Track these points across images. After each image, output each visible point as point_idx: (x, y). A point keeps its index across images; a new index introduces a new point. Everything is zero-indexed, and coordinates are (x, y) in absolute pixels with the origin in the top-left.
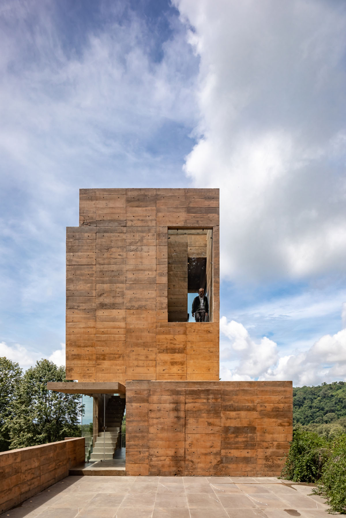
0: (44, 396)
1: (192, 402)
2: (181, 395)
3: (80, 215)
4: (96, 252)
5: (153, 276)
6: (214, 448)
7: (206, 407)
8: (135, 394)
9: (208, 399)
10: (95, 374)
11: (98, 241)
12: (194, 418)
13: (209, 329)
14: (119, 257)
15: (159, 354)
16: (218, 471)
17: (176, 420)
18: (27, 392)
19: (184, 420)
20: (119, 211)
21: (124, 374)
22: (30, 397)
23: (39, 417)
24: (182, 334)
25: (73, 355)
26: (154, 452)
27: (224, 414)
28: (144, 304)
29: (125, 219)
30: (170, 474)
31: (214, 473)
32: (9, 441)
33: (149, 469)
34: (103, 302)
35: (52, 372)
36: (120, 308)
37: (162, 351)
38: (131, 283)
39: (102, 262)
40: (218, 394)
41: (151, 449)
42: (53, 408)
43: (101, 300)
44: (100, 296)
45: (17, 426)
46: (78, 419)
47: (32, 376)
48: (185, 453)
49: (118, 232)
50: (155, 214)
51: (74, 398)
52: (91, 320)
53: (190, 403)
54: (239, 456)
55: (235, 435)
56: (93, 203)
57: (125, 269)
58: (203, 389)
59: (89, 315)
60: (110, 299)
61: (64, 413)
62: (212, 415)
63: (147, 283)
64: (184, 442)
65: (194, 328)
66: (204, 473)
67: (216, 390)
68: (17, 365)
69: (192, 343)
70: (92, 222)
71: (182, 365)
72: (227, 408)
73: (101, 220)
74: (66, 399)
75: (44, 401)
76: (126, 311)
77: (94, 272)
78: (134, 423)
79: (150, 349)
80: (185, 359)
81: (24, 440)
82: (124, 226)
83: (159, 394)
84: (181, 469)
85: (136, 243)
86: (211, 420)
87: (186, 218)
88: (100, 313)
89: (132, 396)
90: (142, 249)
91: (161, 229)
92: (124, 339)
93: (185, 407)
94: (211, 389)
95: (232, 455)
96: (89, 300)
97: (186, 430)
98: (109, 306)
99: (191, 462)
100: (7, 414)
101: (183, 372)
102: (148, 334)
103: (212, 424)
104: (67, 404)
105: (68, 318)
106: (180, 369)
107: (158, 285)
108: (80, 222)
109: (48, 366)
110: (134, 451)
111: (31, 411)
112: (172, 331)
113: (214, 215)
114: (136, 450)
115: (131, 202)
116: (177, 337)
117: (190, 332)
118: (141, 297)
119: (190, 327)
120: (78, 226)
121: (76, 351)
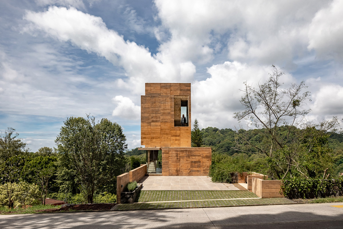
1: (182, 154)
2: (178, 152)
3: (145, 92)
4: (151, 104)
5: (169, 112)
6: (188, 167)
7: (186, 155)
11: (152, 100)
12: (182, 158)
13: (188, 129)
14: (158, 105)
16: (190, 174)
17: (177, 159)
19: (179, 159)
20: (158, 90)
24: (179, 131)
28: (166, 121)
29: (160, 93)
30: (175, 175)
31: (188, 175)
33: (169, 174)
34: (153, 120)
36: (159, 122)
37: (172, 136)
38: (162, 114)
39: (153, 107)
40: (189, 151)
41: (169, 168)
44: (152, 118)
48: (180, 169)
49: (158, 97)
50: (170, 91)
52: (149, 126)
54: (196, 170)
55: (194, 164)
56: (150, 88)
57: (160, 110)
58: (185, 150)
59: (148, 124)
60: (155, 119)
62: (188, 157)
63: (167, 114)
64: (179, 166)
66: (185, 175)
69: (182, 133)
70: (149, 94)
72: (192, 156)
73: (152, 93)
76: (161, 123)
77: (150, 110)
78: (164, 160)
79: (169, 135)
80: (180, 139)
82: (160, 95)
83: (172, 151)
84: (178, 174)
85: (164, 101)
86: (187, 159)
87: (180, 93)
88: (152, 124)
89: (164, 152)
90: (166, 103)
91: (172, 96)
92: (160, 132)
93: (179, 155)
95: (194, 170)
96: (149, 119)
97: (180, 162)
98: (155, 121)
99: (181, 172)
102: (168, 130)
106: (178, 142)
107: (171, 114)
110: (164, 169)
112: (175, 129)
113: (189, 92)
115: (162, 87)
116: (177, 131)
117: (181, 130)
118: (165, 118)
119: (182, 128)
120: (145, 95)
121: (144, 136)
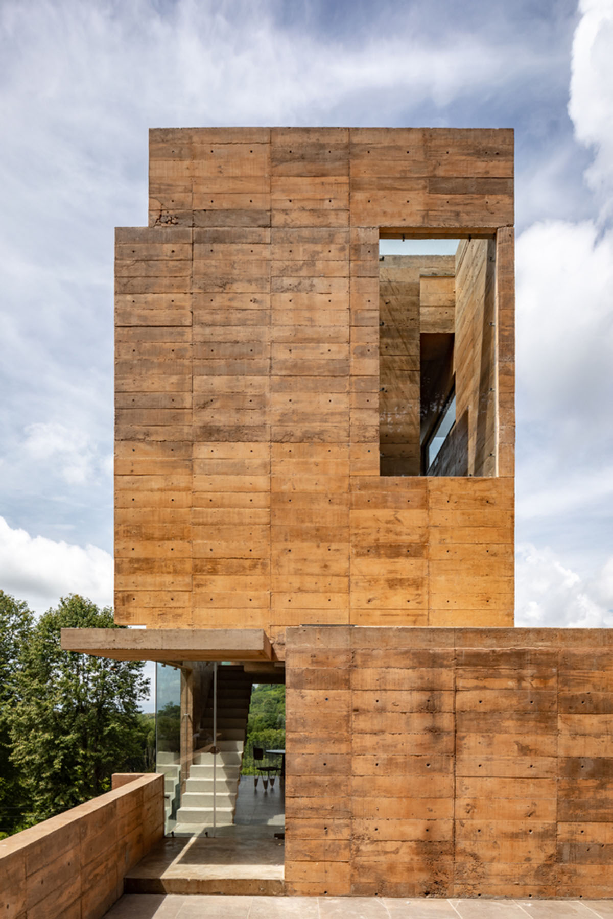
0: (74, 662)
1: (476, 688)
2: (442, 666)
3: (150, 197)
4: (192, 294)
5: (342, 356)
6: (538, 817)
7: (514, 702)
8: (313, 662)
9: (520, 679)
10: (190, 609)
11: (199, 264)
12: (481, 732)
13: (487, 494)
14: (253, 306)
15: (358, 560)
16: (550, 883)
17: (428, 737)
18: (42, 655)
19: (452, 737)
20: (251, 186)
21: (266, 610)
22: (48, 664)
23: (65, 703)
24: (417, 507)
25: (132, 561)
26: (367, 828)
27: (565, 721)
28: (317, 430)
29: (268, 208)
30: (411, 892)
31: (537, 888)
32: (10, 746)
33: (352, 875)
34: (211, 424)
35: (89, 617)
36: (255, 438)
37: (365, 552)
38: (284, 373)
39: (208, 318)
40: (548, 666)
41: (358, 820)
42: (90, 685)
43: (206, 416)
44: (204, 406)
45: (23, 719)
46: (137, 706)
47: (51, 626)
48: (454, 832)
49: (249, 241)
50: (347, 194)
51: (131, 668)
52: (179, 470)
53: (468, 689)
54: (608, 843)
55: (598, 782)
56: (185, 166)
57: (266, 338)
58: (507, 649)
59: (174, 456)
60: (230, 417)
61: (111, 695)
62: (532, 724)
63: (326, 374)
64: (451, 802)
65: (449, 492)
66: (508, 888)
67: (542, 653)
68: (24, 605)
69: (443, 529)
70: (182, 214)
71: (418, 588)
72: (573, 705)
73: (205, 210)
74: (116, 669)
75: (75, 673)
76: (271, 447)
77: (187, 345)
78: (308, 746)
79: (334, 546)
80: (425, 572)
81: (37, 745)
82: (265, 227)
83: (380, 663)
84: (444, 878)
85: (297, 271)
86: (528, 740)
87: (427, 204)
88: (203, 452)
89: (304, 668)
90: (312, 285)
91: (362, 234)
92: (265, 520)
93: (454, 702)
94: (530, 651)
95: (589, 838)
96: (175, 418)
97: (459, 765)
98: (227, 434)
99: (471, 859)
100: (6, 696)
101: (420, 607)
102: (329, 507)
103: (531, 751)
104: (118, 678)
105: (119, 463)
106: (413, 597)
107: (354, 378)
108: (150, 215)
109: (82, 607)
110: (309, 826)
111: (50, 692)
112: (390, 499)
113: (499, 197)
114: (316, 821)
115: (283, 161)
116: (404, 515)
117: (438, 501)
118: (309, 409)
119: (439, 489)
120: (147, 225)
121: (140, 550)
